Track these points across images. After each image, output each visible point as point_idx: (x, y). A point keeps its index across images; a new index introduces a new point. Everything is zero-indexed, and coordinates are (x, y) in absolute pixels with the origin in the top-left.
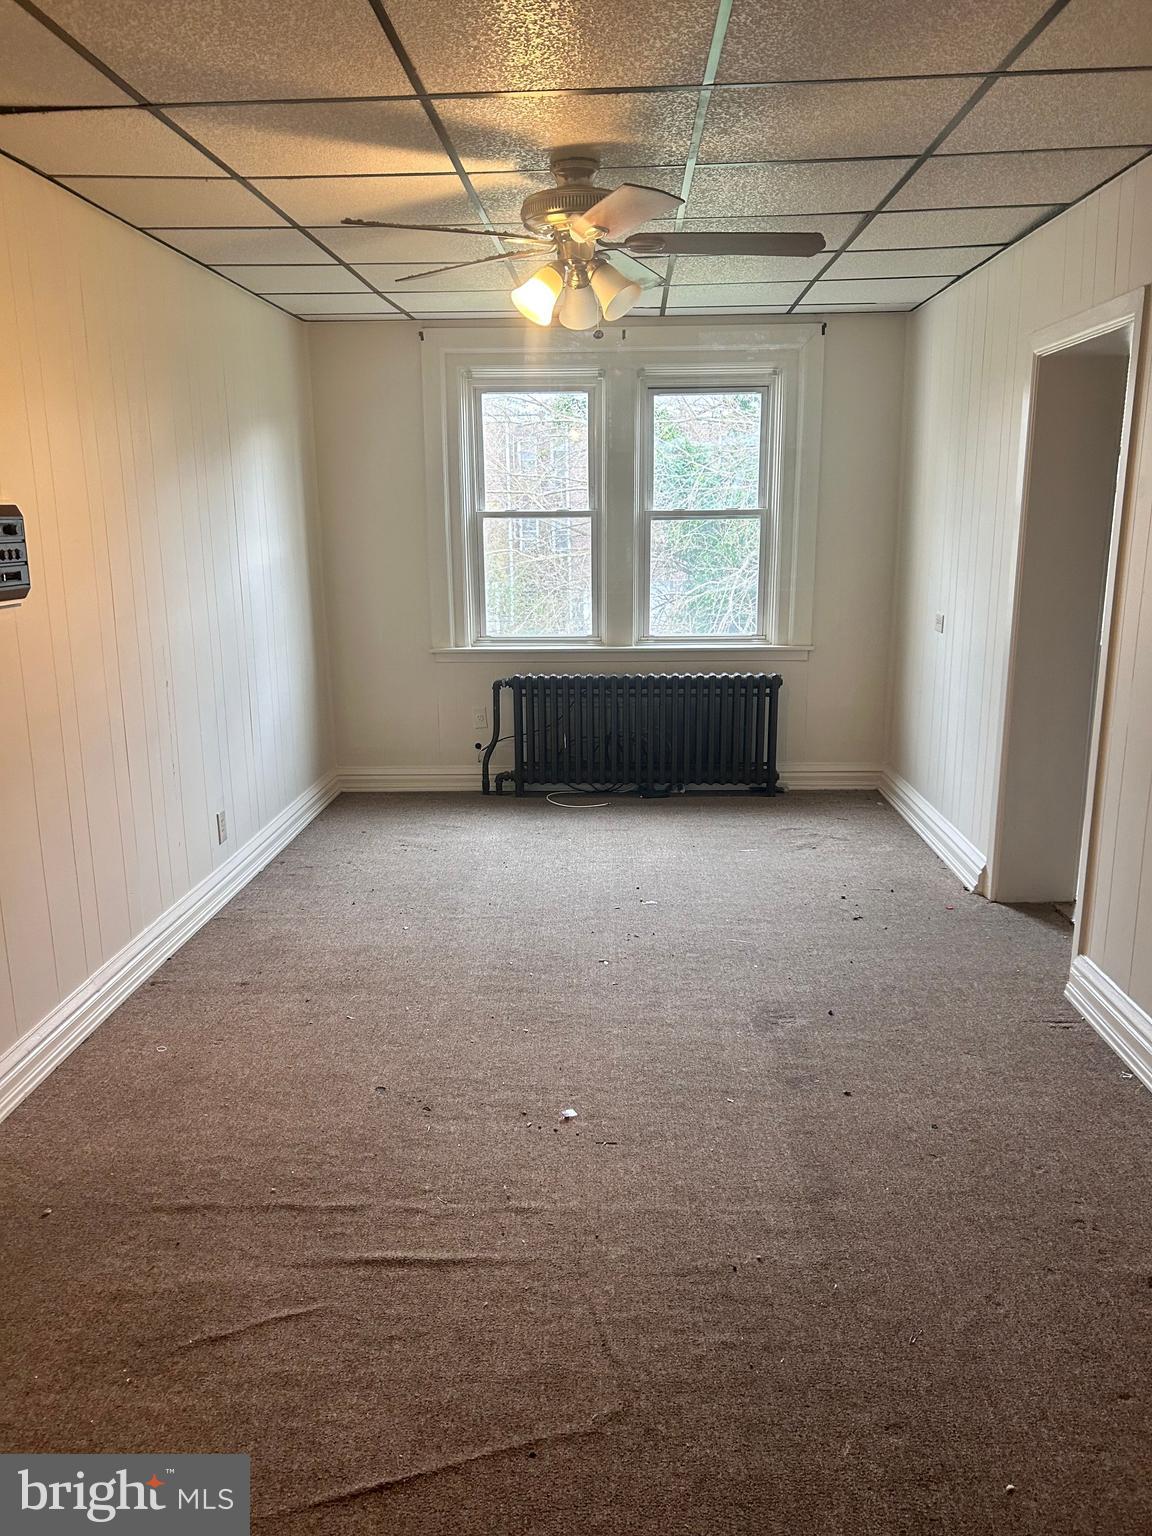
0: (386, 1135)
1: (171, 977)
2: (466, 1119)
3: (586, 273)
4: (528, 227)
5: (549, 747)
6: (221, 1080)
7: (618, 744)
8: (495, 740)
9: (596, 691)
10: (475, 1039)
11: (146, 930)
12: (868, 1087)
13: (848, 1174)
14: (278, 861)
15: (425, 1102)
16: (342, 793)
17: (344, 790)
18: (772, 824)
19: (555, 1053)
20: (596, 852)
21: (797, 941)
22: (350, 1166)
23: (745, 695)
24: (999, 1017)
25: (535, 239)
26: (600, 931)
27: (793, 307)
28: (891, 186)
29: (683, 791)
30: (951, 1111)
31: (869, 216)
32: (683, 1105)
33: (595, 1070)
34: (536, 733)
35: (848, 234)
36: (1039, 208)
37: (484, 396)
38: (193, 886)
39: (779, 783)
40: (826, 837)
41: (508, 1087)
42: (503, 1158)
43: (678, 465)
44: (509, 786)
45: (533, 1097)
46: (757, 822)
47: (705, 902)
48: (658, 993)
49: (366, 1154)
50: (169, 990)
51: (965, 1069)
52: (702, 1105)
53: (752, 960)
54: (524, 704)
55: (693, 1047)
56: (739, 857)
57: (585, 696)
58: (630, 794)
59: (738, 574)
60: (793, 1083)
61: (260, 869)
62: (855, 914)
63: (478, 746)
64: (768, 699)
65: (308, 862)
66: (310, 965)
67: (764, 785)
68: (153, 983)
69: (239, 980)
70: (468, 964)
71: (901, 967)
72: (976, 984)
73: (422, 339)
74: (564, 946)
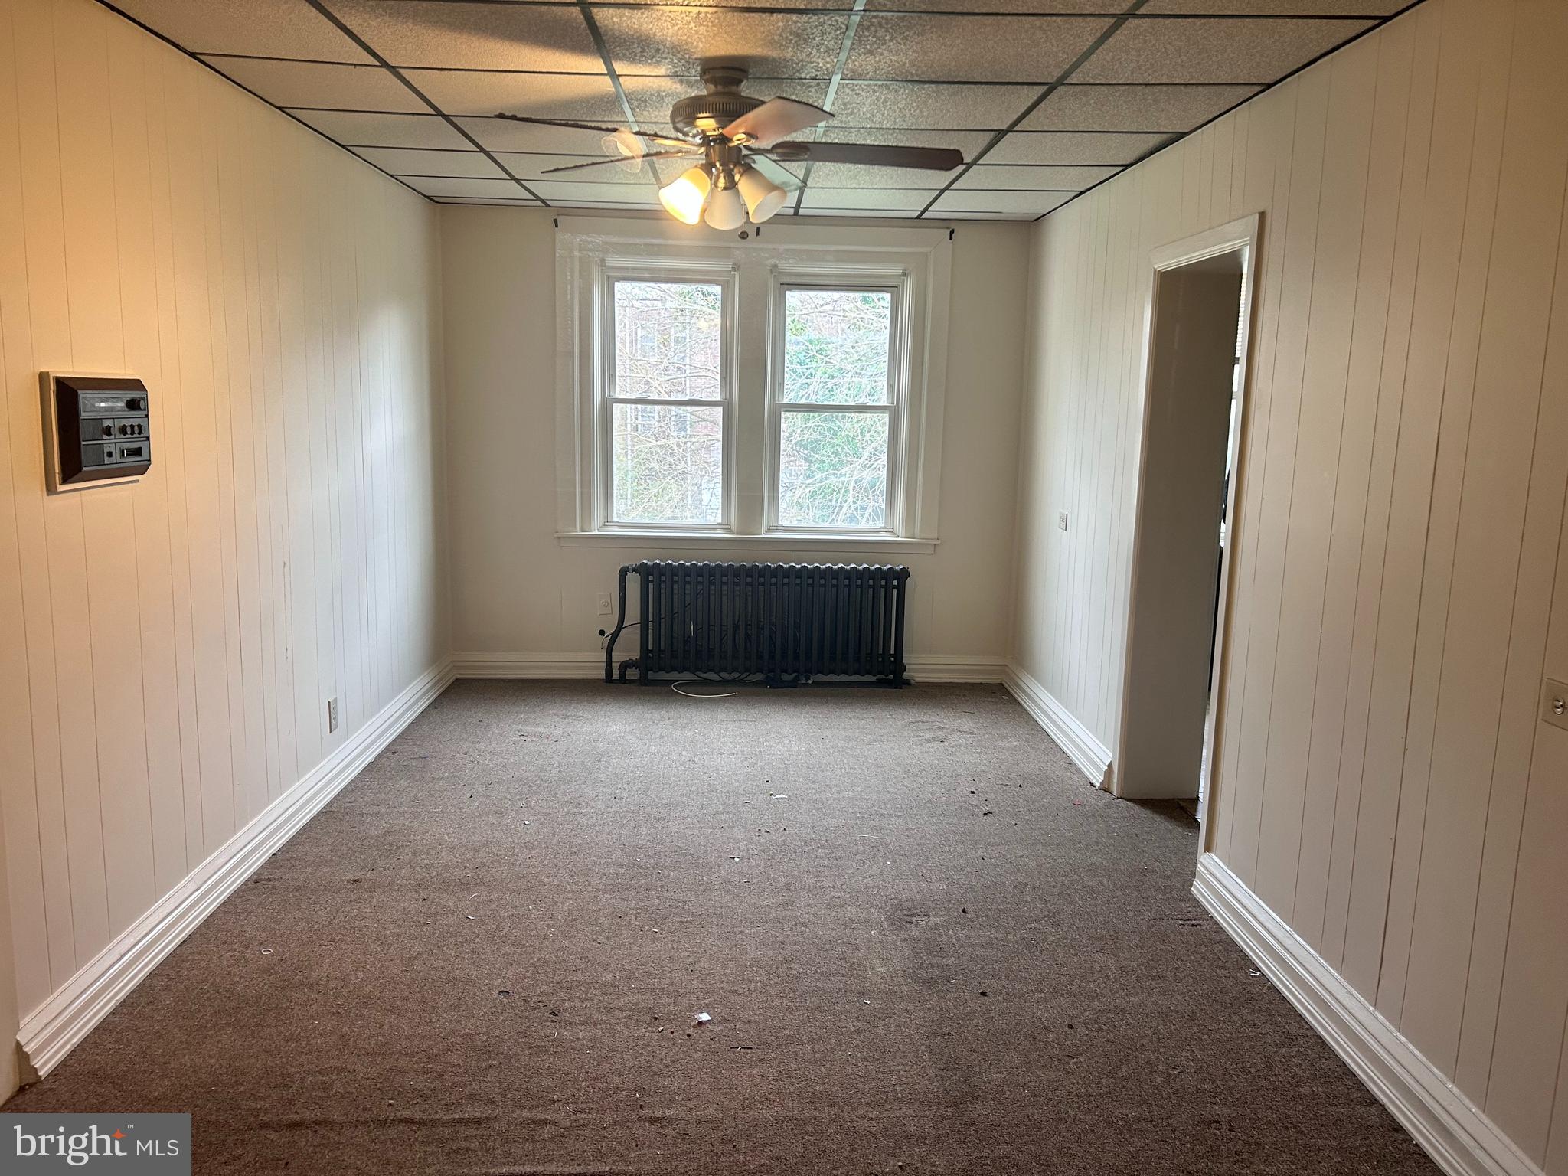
0: (510, 1042)
1: (278, 873)
2: (595, 1024)
3: (734, 177)
4: (677, 130)
5: (675, 635)
6: (333, 984)
7: (746, 634)
8: (620, 626)
9: (725, 579)
10: (602, 939)
11: (251, 823)
12: (1003, 987)
13: (987, 1076)
14: (390, 750)
15: (552, 1007)
16: (457, 680)
17: (459, 677)
18: (900, 717)
19: (686, 954)
20: (724, 743)
21: (928, 836)
22: (474, 1075)
23: (873, 586)
24: (1129, 915)
25: (685, 141)
26: (729, 826)
27: (923, 212)
28: (1023, 110)
29: (810, 682)
30: (1085, 1010)
31: (1000, 134)
32: (818, 1008)
33: (729, 971)
34: (663, 620)
35: (979, 150)
36: (1158, 135)
37: (618, 285)
38: (303, 776)
39: (906, 675)
40: (953, 730)
41: (639, 990)
42: (635, 1065)
43: (800, 355)
44: (632, 674)
45: (664, 1000)
46: (885, 714)
47: (835, 796)
48: (791, 890)
49: (490, 1062)
50: (274, 887)
51: (1098, 968)
52: (838, 1007)
53: (885, 857)
54: (651, 590)
55: (827, 947)
56: (869, 750)
57: (714, 584)
58: (756, 684)
59: (858, 464)
60: (930, 983)
61: (371, 759)
62: (986, 809)
63: (602, 633)
64: (895, 591)
65: (422, 753)
66: (426, 862)
67: (891, 677)
68: (257, 880)
69: (351, 877)
70: (594, 862)
71: (1033, 864)
72: (1105, 882)
73: (557, 226)
74: (693, 842)
